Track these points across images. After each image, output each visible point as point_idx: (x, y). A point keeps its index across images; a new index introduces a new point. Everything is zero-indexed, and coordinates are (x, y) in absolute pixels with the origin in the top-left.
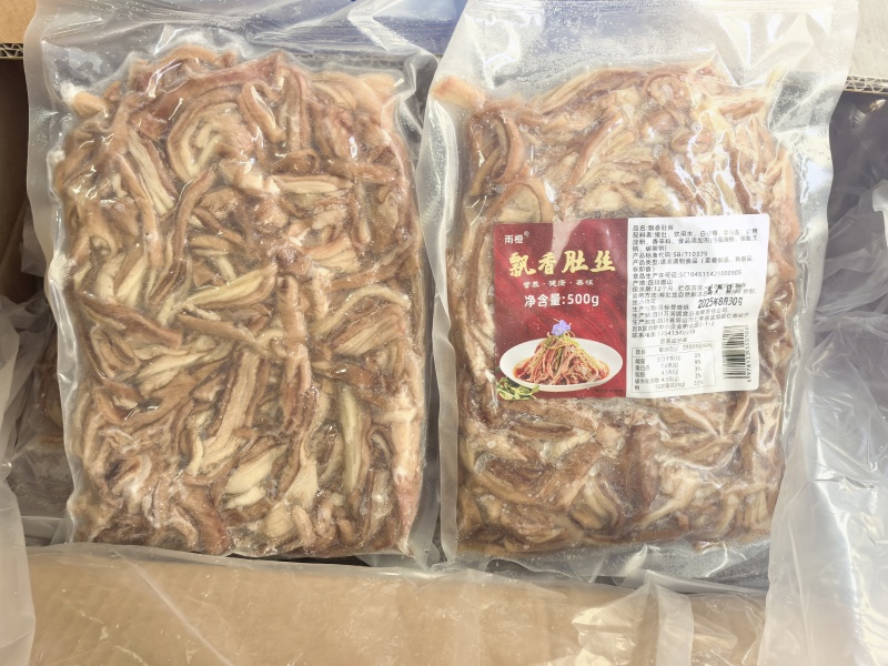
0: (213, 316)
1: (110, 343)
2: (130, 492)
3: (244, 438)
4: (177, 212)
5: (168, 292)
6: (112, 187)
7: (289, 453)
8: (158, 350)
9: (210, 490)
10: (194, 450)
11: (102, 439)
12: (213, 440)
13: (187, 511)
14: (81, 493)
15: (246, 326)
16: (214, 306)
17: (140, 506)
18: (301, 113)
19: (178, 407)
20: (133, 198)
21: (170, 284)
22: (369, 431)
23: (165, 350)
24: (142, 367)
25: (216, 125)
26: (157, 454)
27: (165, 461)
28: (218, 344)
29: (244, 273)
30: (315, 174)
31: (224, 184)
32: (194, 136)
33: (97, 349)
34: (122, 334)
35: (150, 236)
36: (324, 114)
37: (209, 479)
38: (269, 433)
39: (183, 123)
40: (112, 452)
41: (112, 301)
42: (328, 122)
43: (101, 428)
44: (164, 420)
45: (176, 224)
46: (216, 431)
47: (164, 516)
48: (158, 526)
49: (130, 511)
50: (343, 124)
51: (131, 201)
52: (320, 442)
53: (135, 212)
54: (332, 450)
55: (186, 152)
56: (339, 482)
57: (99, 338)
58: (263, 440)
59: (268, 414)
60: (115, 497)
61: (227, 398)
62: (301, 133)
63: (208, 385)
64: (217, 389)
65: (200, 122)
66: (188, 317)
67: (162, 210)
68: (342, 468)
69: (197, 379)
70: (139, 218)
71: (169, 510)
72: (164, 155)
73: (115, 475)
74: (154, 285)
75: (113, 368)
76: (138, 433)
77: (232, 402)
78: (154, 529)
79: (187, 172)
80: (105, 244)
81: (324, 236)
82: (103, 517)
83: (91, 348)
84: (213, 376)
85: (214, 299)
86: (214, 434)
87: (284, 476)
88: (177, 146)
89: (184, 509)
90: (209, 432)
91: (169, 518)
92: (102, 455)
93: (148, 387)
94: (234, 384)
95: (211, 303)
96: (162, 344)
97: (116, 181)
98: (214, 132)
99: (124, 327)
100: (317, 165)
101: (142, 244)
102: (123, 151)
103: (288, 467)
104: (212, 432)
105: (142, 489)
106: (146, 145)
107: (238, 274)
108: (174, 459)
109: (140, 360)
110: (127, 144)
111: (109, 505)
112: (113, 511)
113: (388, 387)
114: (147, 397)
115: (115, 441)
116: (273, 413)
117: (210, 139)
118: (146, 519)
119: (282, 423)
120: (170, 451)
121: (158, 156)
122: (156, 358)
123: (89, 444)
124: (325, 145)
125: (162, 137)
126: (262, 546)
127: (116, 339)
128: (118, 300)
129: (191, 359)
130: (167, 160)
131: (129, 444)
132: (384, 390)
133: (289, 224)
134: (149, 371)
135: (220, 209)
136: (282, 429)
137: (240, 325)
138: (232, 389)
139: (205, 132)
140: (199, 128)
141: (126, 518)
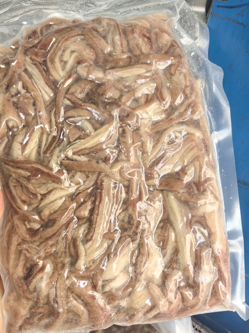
0: (83, 159)
1: (21, 186)
2: (41, 288)
3: (110, 239)
4: (55, 98)
5: (54, 148)
6: (17, 89)
7: (141, 246)
8: (51, 186)
9: (93, 279)
10: (79, 252)
11: (20, 252)
12: (90, 243)
13: (79, 296)
14: (9, 294)
15: (104, 162)
16: (83, 152)
17: (48, 296)
18: (120, 34)
19: (66, 224)
20: (30, 93)
21: (55, 143)
22: (191, 222)
23: (56, 185)
24: (42, 199)
25: (73, 47)
26: (55, 258)
27: (62, 262)
28: (88, 177)
29: (99, 128)
30: (133, 65)
31: (82, 79)
32: (62, 55)
33: (14, 192)
34: (28, 179)
35: (41, 113)
36: (133, 32)
37: (91, 271)
38: (126, 233)
39: (55, 50)
40: (27, 259)
41: (21, 158)
42: (136, 35)
43: (19, 244)
44: (58, 233)
45: (56, 105)
46: (92, 236)
47: (64, 302)
48: (61, 310)
49: (42, 302)
50: (144, 36)
51: (28, 95)
52: (159, 235)
53: (32, 101)
54: (168, 239)
55: (58, 64)
56: (176, 262)
57: (15, 184)
58: (122, 239)
59: (123, 221)
60: (31, 293)
61: (96, 212)
62: (122, 45)
63: (84, 206)
64: (89, 207)
65: (64, 48)
66: (67, 161)
67: (47, 98)
68: (176, 251)
69: (77, 203)
70: (34, 104)
71: (67, 297)
72: (45, 69)
73: (30, 276)
74: (46, 144)
75: (24, 202)
76: (43, 245)
77: (100, 214)
78: (58, 313)
79: (60, 75)
80: (15, 124)
81: (143, 101)
82: (24, 308)
83: (10, 192)
84: (86, 200)
85: (83, 147)
86: (91, 240)
87: (139, 263)
88: (52, 61)
89: (77, 295)
90: (87, 239)
91: (67, 303)
92: (21, 264)
93: (46, 213)
94: (100, 202)
95: (82, 150)
96: (53, 182)
97: (20, 85)
98: (73, 52)
99: (29, 174)
100: (133, 60)
101: (37, 119)
102: (23, 69)
103: (141, 256)
104: (89, 237)
105: (48, 284)
106: (35, 65)
107: (96, 129)
108: (67, 260)
109: (41, 194)
110: (24, 65)
111: (28, 299)
112: (31, 303)
113: (198, 189)
114: (46, 220)
115: (28, 252)
116: (126, 220)
117: (71, 56)
118: (52, 306)
119: (133, 225)
120: (64, 255)
121: (42, 69)
122: (49, 192)
123: (12, 256)
124: (136, 48)
125: (44, 59)
126: (132, 317)
127: (25, 183)
128: (25, 157)
129: (72, 190)
130: (47, 71)
131: (37, 253)
132: (196, 192)
133: (121, 96)
134: (46, 201)
135: (80, 93)
136: (134, 228)
137: (100, 161)
138: (99, 205)
139: (68, 52)
140: (64, 51)
141: (40, 307)
